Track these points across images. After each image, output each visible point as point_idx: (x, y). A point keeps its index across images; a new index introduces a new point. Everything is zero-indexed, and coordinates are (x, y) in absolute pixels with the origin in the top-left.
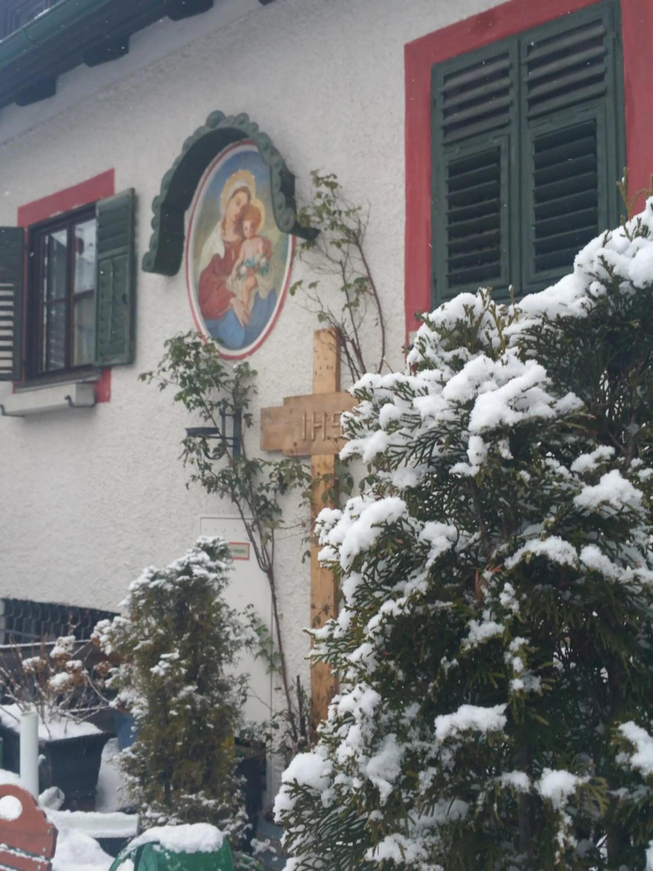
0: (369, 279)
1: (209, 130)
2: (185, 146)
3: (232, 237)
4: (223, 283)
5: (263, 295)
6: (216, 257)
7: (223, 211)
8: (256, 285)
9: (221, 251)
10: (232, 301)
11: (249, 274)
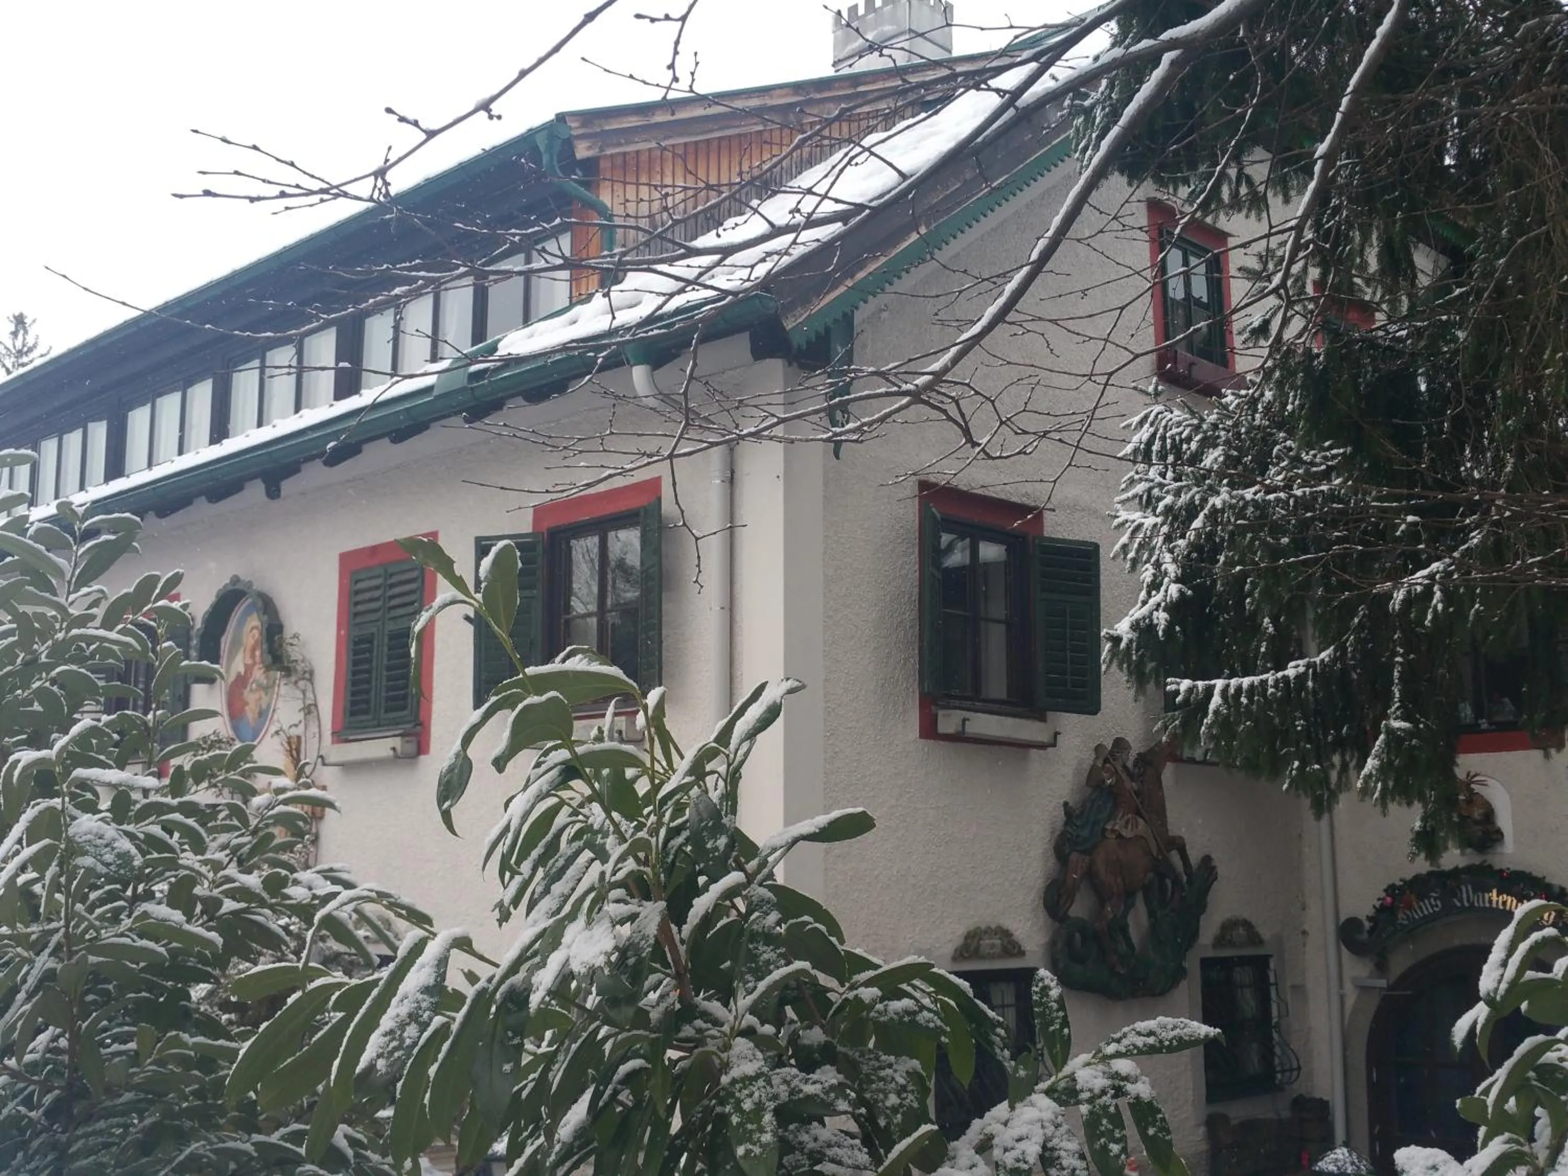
0: (316, 705)
1: (231, 588)
2: (217, 596)
3: (249, 662)
4: (242, 694)
5: (264, 707)
6: (239, 675)
7: (245, 641)
8: (260, 698)
9: (242, 670)
10: (247, 708)
11: (257, 690)
